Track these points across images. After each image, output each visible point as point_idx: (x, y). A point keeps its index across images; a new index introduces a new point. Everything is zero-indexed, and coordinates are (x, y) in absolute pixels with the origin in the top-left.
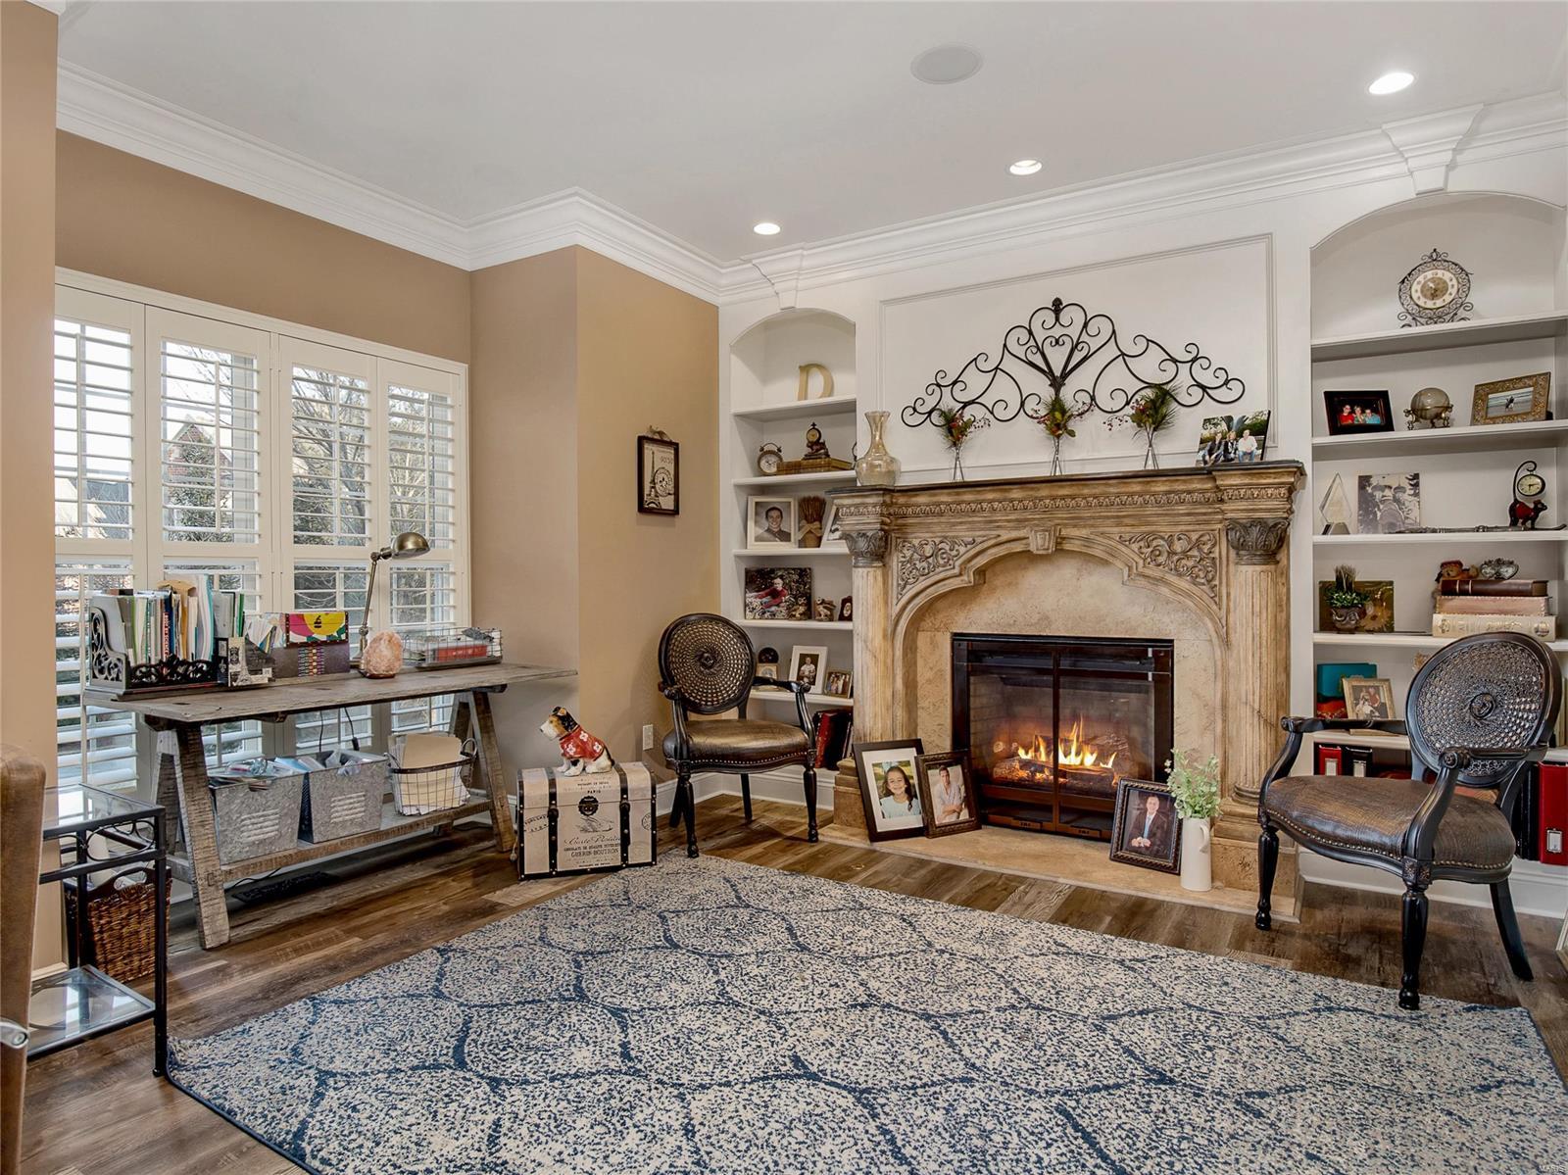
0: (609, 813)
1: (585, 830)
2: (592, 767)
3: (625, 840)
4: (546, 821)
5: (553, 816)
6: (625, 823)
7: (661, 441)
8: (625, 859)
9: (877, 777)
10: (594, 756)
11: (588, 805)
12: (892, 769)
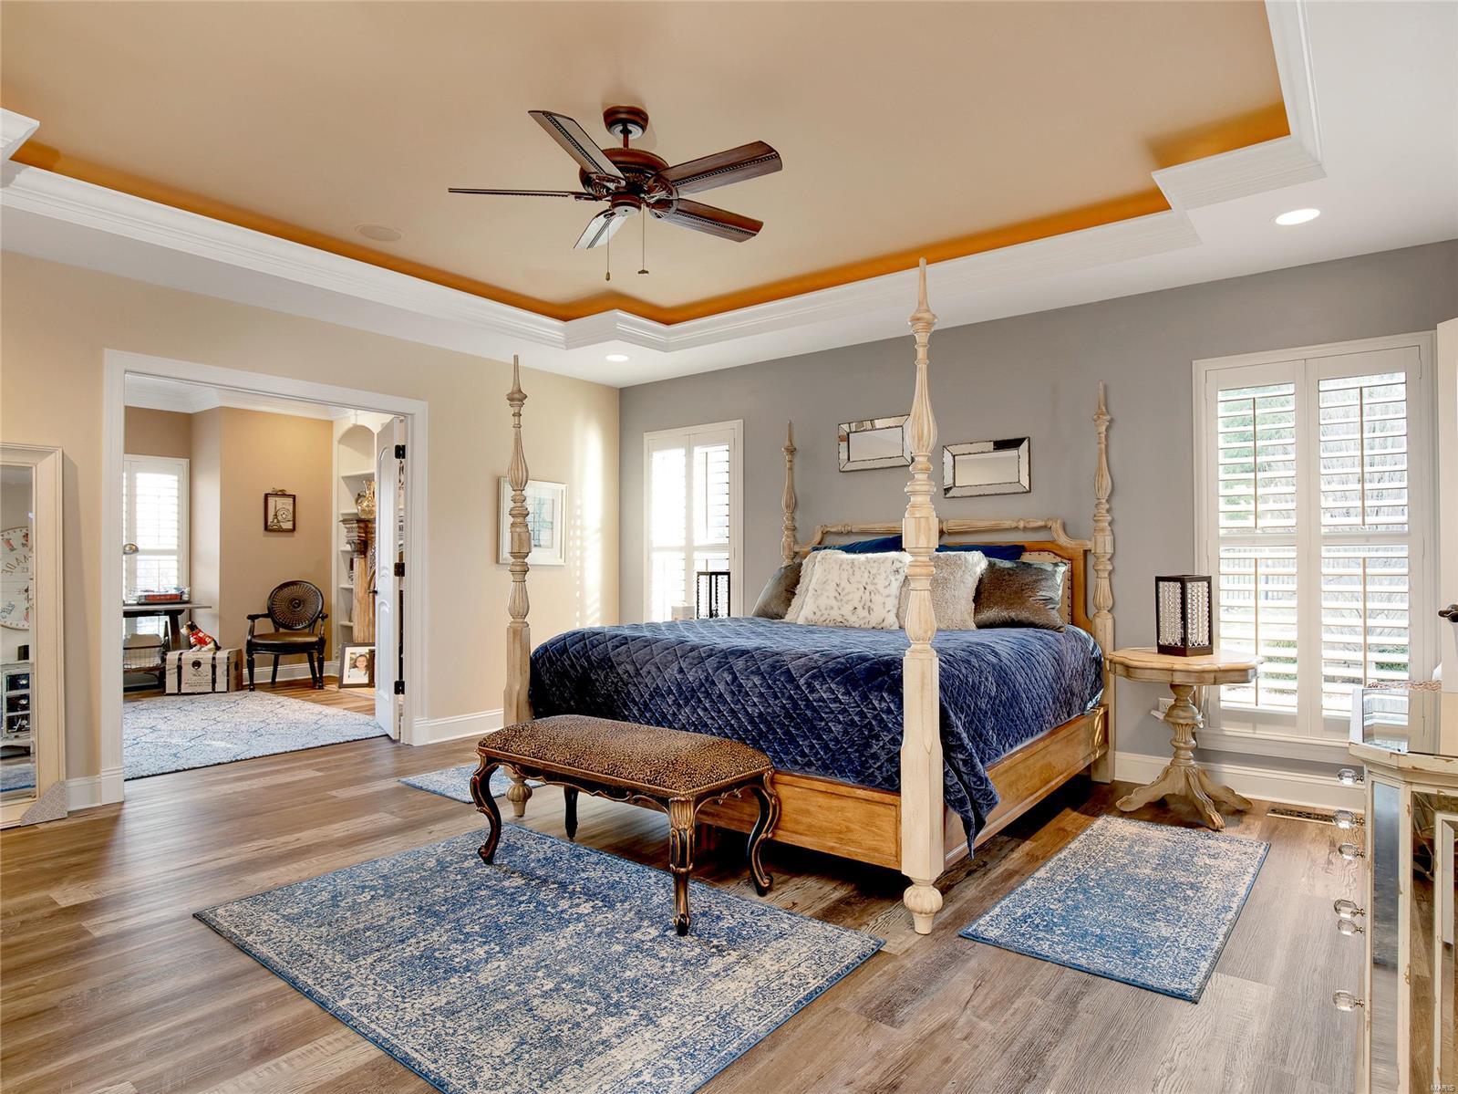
0: (206, 668)
1: (194, 675)
2: (205, 648)
3: (214, 681)
4: (176, 670)
5: (180, 668)
6: (214, 673)
7: (283, 494)
8: (214, 689)
9: (351, 659)
10: (206, 644)
11: (197, 664)
12: (361, 656)
